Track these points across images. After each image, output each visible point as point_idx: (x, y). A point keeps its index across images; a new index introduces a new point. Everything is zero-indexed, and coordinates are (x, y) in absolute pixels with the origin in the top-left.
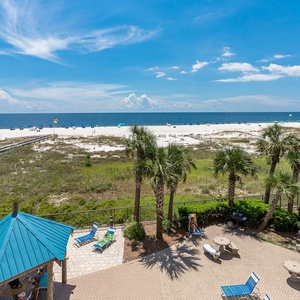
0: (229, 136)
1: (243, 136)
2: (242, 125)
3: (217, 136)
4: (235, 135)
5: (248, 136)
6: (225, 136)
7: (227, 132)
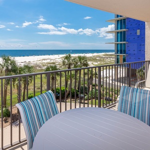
0: (46, 61)
1: (52, 61)
2: (51, 56)
3: (40, 62)
4: (48, 61)
5: (54, 61)
6: (44, 61)
7: (44, 59)
